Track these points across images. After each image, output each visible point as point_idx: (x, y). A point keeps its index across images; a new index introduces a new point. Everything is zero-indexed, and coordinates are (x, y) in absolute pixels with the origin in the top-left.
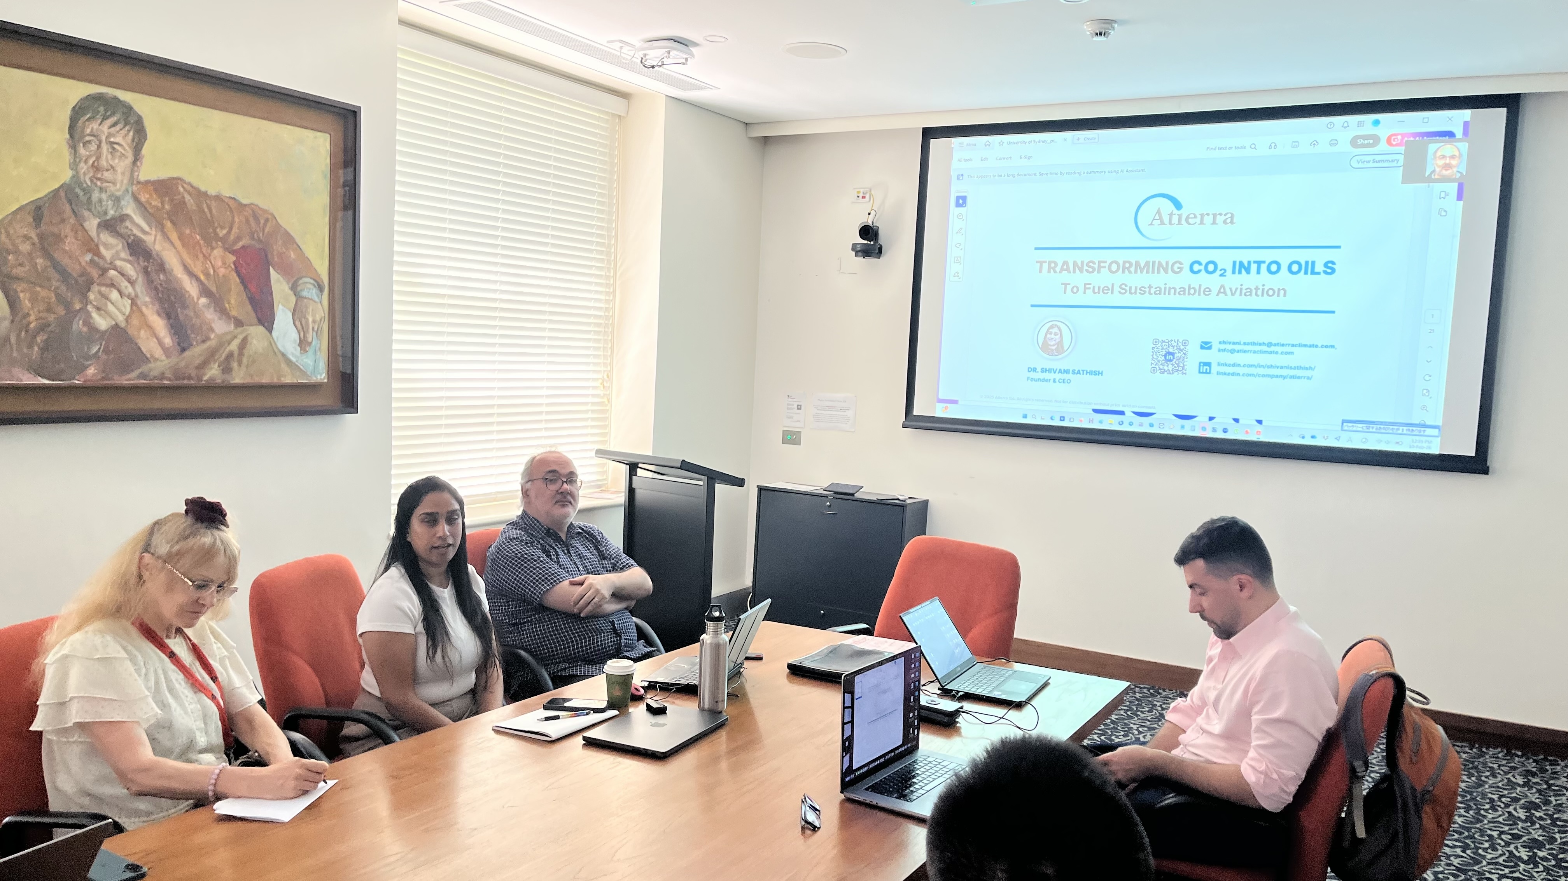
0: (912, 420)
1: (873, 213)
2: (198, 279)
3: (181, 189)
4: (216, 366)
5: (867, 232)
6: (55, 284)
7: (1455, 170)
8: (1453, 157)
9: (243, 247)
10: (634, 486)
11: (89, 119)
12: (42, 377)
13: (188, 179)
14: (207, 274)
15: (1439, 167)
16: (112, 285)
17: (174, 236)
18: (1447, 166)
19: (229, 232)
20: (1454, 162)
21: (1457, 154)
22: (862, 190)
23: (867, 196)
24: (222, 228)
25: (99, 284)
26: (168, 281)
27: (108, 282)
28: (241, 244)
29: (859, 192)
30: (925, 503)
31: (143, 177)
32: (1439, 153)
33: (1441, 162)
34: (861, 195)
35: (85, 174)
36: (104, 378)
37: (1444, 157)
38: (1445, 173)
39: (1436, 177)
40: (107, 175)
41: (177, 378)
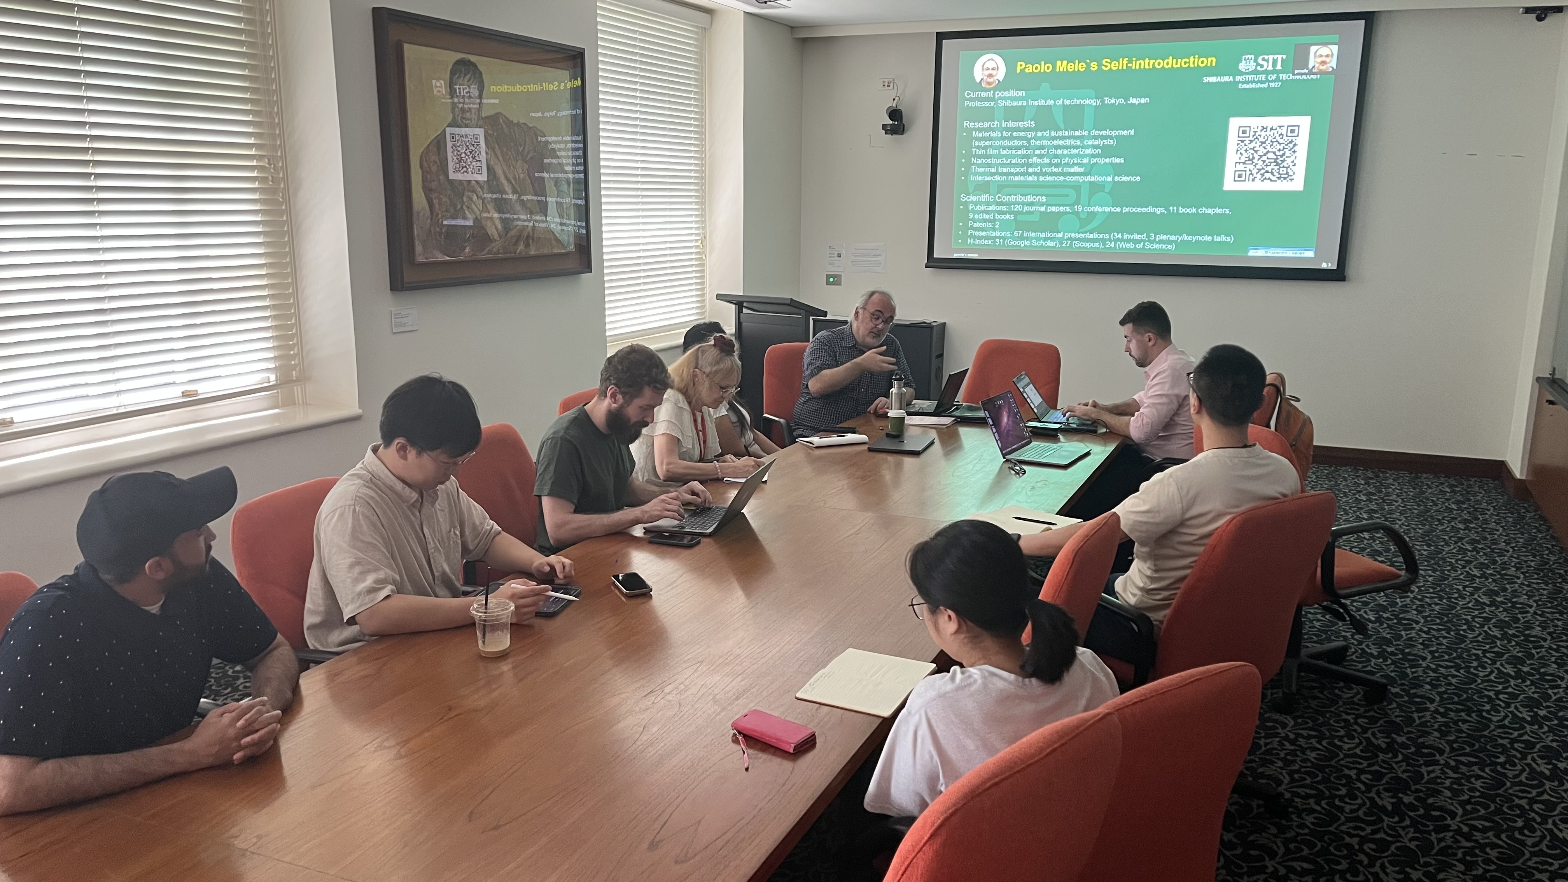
0: (933, 263)
1: (897, 98)
2: (511, 183)
3: (501, 121)
4: (522, 243)
5: (895, 114)
6: (449, 192)
7: (1329, 65)
8: (1327, 56)
9: (532, 158)
10: (742, 320)
11: (458, 78)
12: (447, 256)
13: (504, 113)
14: (515, 178)
15: (1318, 63)
16: (474, 191)
17: (499, 153)
18: (1324, 63)
19: (524, 148)
20: (1328, 60)
21: (1330, 53)
22: (886, 80)
23: (891, 85)
24: (521, 146)
25: (468, 191)
26: (497, 185)
27: (471, 189)
28: (529, 156)
29: (884, 82)
30: (945, 324)
31: (483, 116)
32: (1318, 53)
33: (1319, 60)
34: (886, 84)
35: (458, 115)
36: (473, 255)
37: (1321, 56)
38: (1322, 68)
39: (1316, 71)
40: (468, 115)
41: (505, 253)
